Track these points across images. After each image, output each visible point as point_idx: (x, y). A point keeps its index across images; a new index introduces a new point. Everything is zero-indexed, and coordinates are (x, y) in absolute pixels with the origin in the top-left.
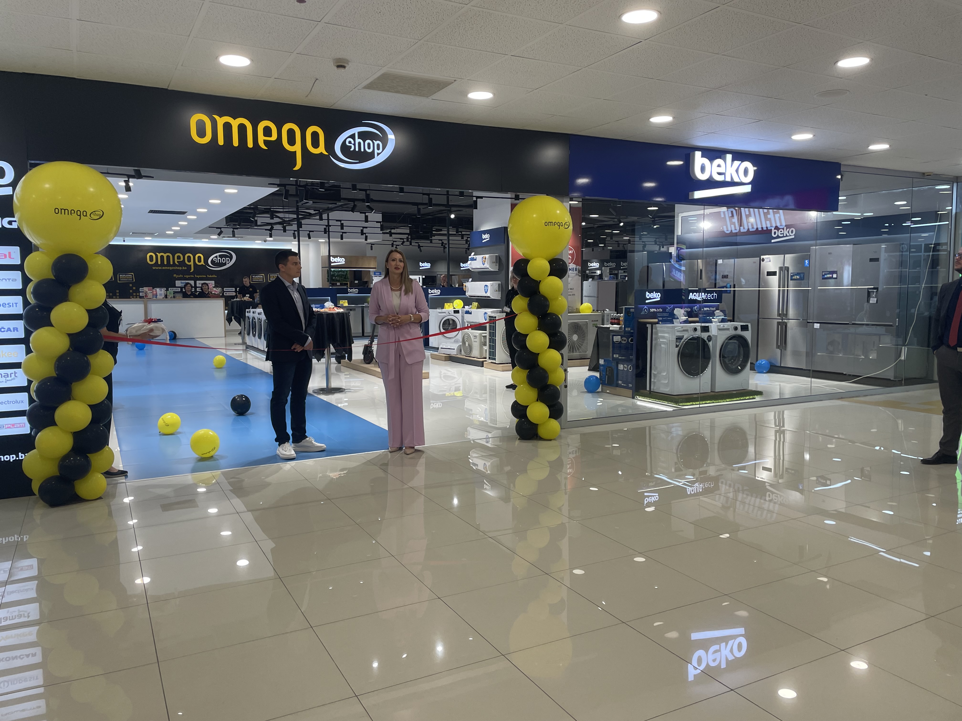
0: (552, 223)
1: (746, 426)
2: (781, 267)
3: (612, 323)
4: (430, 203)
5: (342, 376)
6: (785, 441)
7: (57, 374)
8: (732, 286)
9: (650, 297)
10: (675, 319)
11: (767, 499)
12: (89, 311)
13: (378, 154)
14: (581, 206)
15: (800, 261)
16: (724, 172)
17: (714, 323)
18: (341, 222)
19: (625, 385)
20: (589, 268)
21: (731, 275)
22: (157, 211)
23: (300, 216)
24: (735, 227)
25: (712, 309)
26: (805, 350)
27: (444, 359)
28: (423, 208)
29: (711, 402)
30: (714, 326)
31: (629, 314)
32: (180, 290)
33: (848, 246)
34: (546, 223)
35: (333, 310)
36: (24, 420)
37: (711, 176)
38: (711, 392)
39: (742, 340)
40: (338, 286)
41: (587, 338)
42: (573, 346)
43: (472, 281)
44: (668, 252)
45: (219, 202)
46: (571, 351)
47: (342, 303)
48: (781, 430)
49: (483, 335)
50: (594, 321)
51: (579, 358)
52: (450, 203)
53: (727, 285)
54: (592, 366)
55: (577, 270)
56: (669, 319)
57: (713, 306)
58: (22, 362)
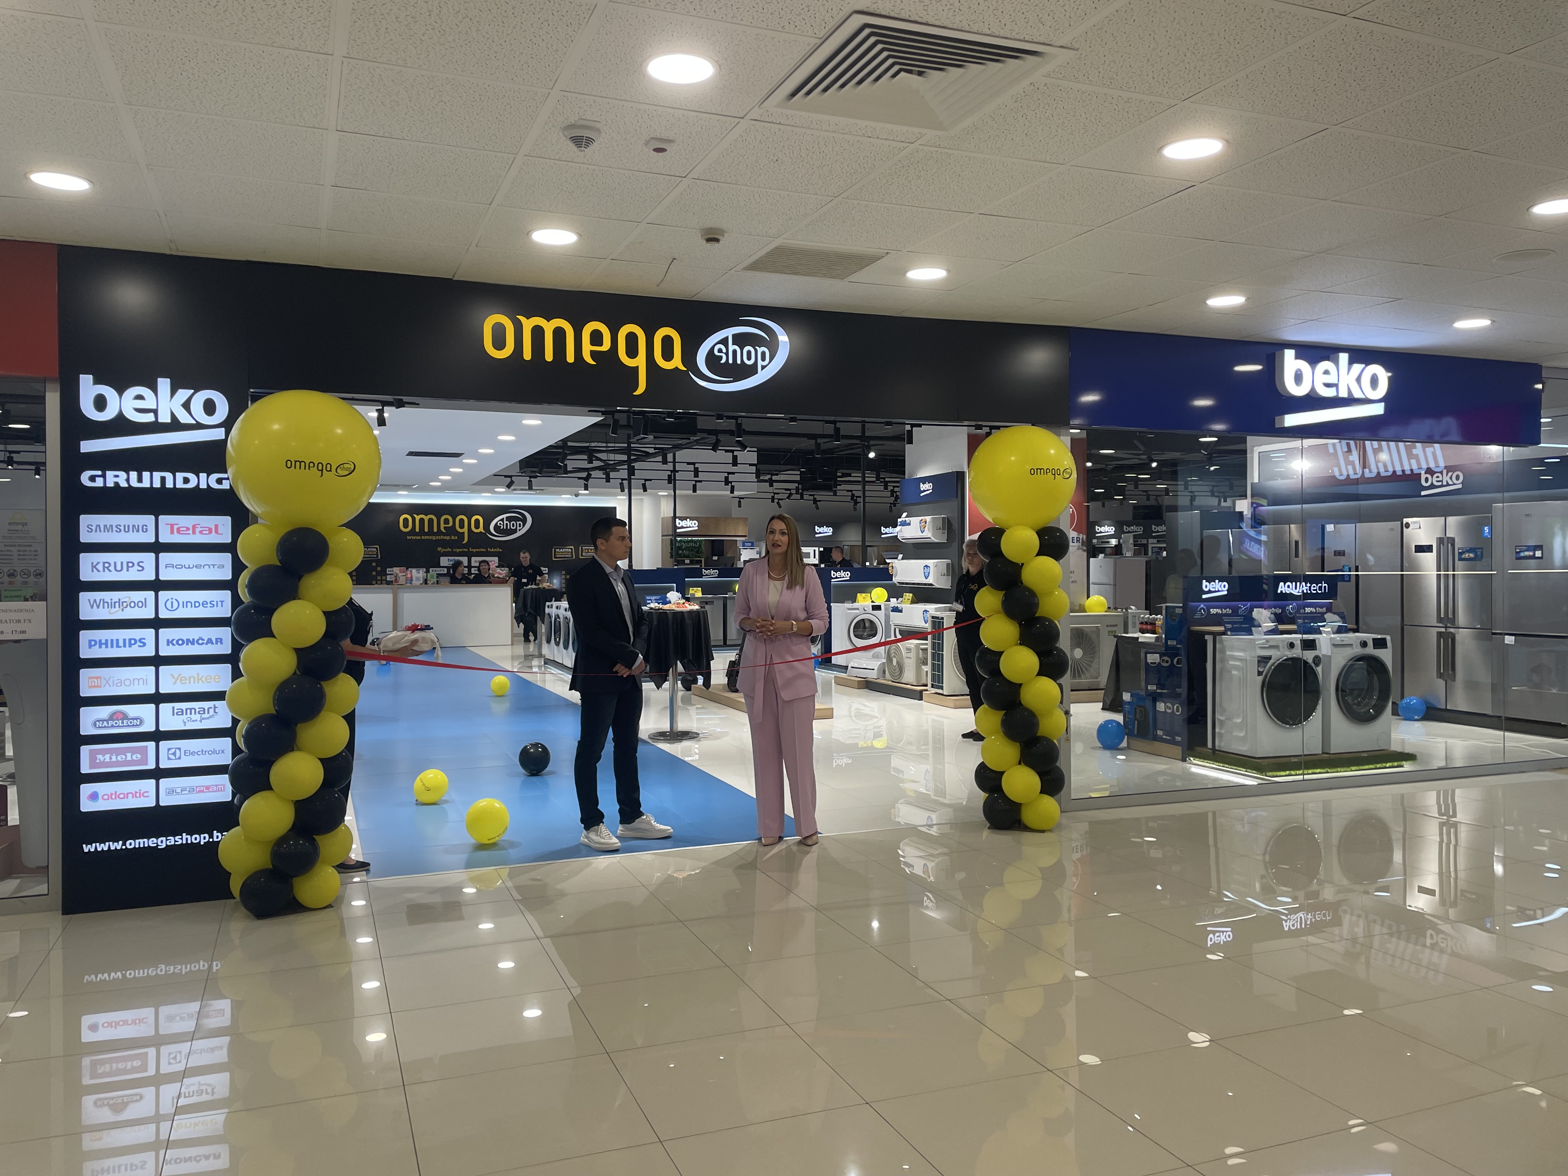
0: (1042, 470)
1: (1388, 815)
2: (1440, 538)
3: (1142, 631)
4: (837, 435)
5: (692, 710)
6: (1459, 844)
7: (276, 710)
8: (1354, 568)
9: (1209, 590)
10: (1255, 626)
11: (1428, 942)
12: (327, 614)
13: (763, 367)
14: (1086, 436)
15: (1473, 529)
16: (1336, 382)
17: (1324, 635)
18: (694, 465)
19: (1168, 738)
20: (1097, 535)
21: (1350, 550)
22: (419, 452)
23: (632, 457)
25: (1319, 610)
26: (1490, 681)
27: (856, 685)
28: (825, 443)
29: (1323, 771)
30: (1325, 639)
31: (1173, 617)
32: (446, 572)
33: (1559, 502)
34: (1032, 470)
35: (683, 607)
36: (224, 779)
37: (1313, 389)
38: (1323, 753)
39: (1374, 665)
40: (687, 564)
41: (1099, 655)
42: (1077, 668)
43: (902, 559)
44: (1237, 510)
45: (512, 438)
46: (1074, 677)
47: (693, 592)
48: (1451, 822)
49: (922, 647)
50: (1110, 626)
51: (1087, 688)
52: (867, 434)
53: (1343, 567)
54: (1109, 703)
55: (1080, 541)
56: (1243, 626)
57: (1321, 606)
58: (226, 691)
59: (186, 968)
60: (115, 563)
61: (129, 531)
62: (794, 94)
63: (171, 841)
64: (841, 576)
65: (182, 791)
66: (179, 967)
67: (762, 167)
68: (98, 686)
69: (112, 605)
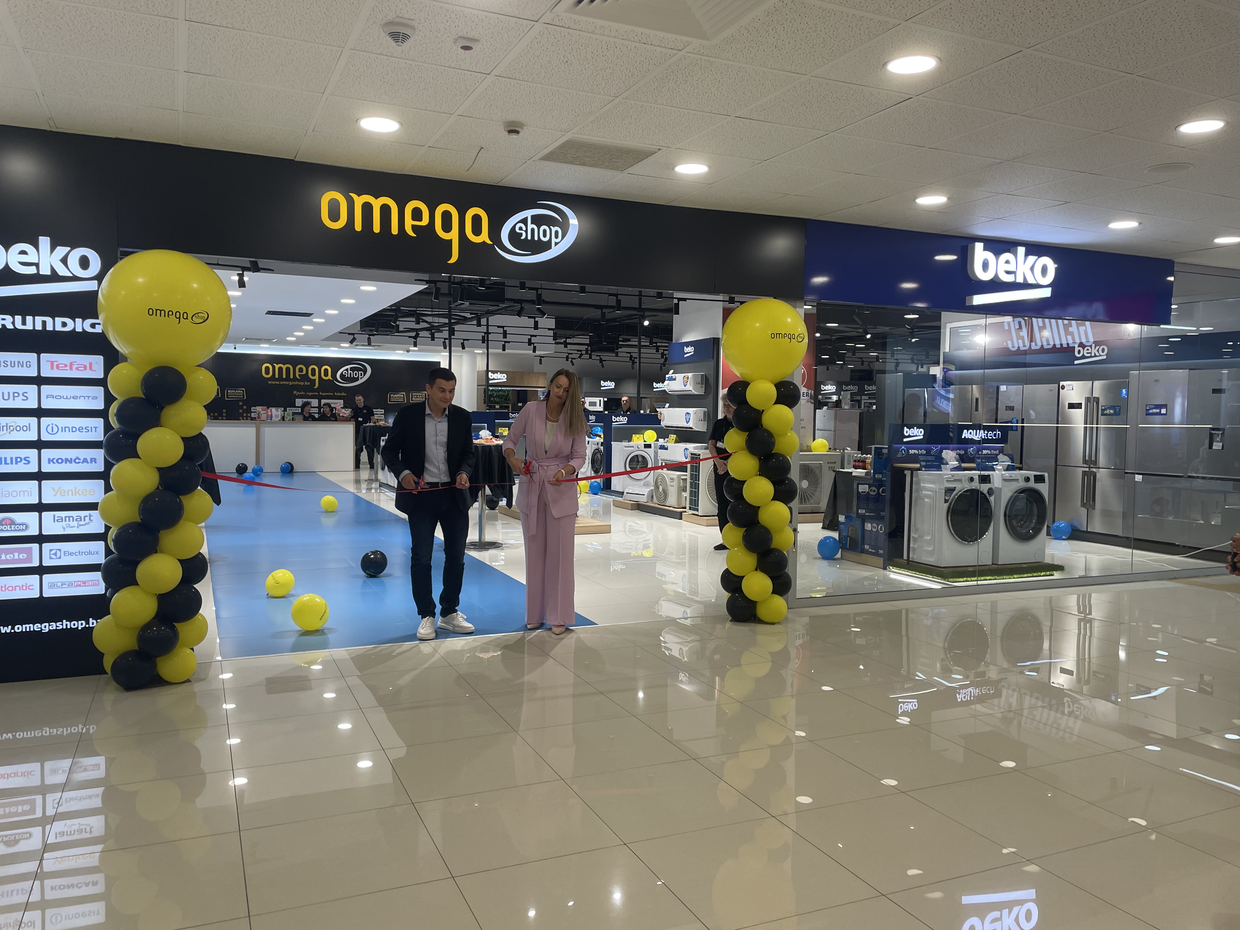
0: (781, 335)
1: (1039, 612)
2: (1088, 397)
3: (855, 467)
4: (619, 306)
5: (499, 523)
6: (1093, 636)
7: (141, 519)
8: (1020, 421)
9: (909, 435)
10: (943, 464)
11: (1066, 710)
12: (185, 439)
13: (556, 244)
14: (816, 312)
15: (1114, 391)
16: (1014, 270)
17: (997, 472)
18: (504, 328)
19: (873, 551)
20: (822, 392)
21: (1018, 406)
22: (276, 312)
23: (453, 321)
24: (1024, 343)
25: (993, 452)
26: (1122, 510)
27: (630, 507)
28: (609, 313)
29: (992, 578)
30: (998, 475)
31: (880, 456)
32: (300, 411)
33: (1181, 371)
34: (773, 335)
35: (491, 442)
36: (98, 576)
37: (996, 275)
38: (993, 564)
39: (1033, 496)
40: (497, 409)
41: (821, 486)
42: (804, 495)
43: (669, 407)
44: (930, 374)
45: (353, 301)
46: (801, 503)
47: (501, 431)
48: (1087, 619)
49: (682, 477)
50: (830, 463)
51: (811, 512)
52: (642, 306)
53: (1012, 419)
54: (827, 523)
55: (809, 395)
56: (934, 463)
57: (995, 449)
58: (98, 503)
59: (67, 730)
61: (14, 366)
62: (580, 1)
63: (53, 626)
64: (620, 420)
65: (62, 585)
66: (62, 730)
67: (554, 67)
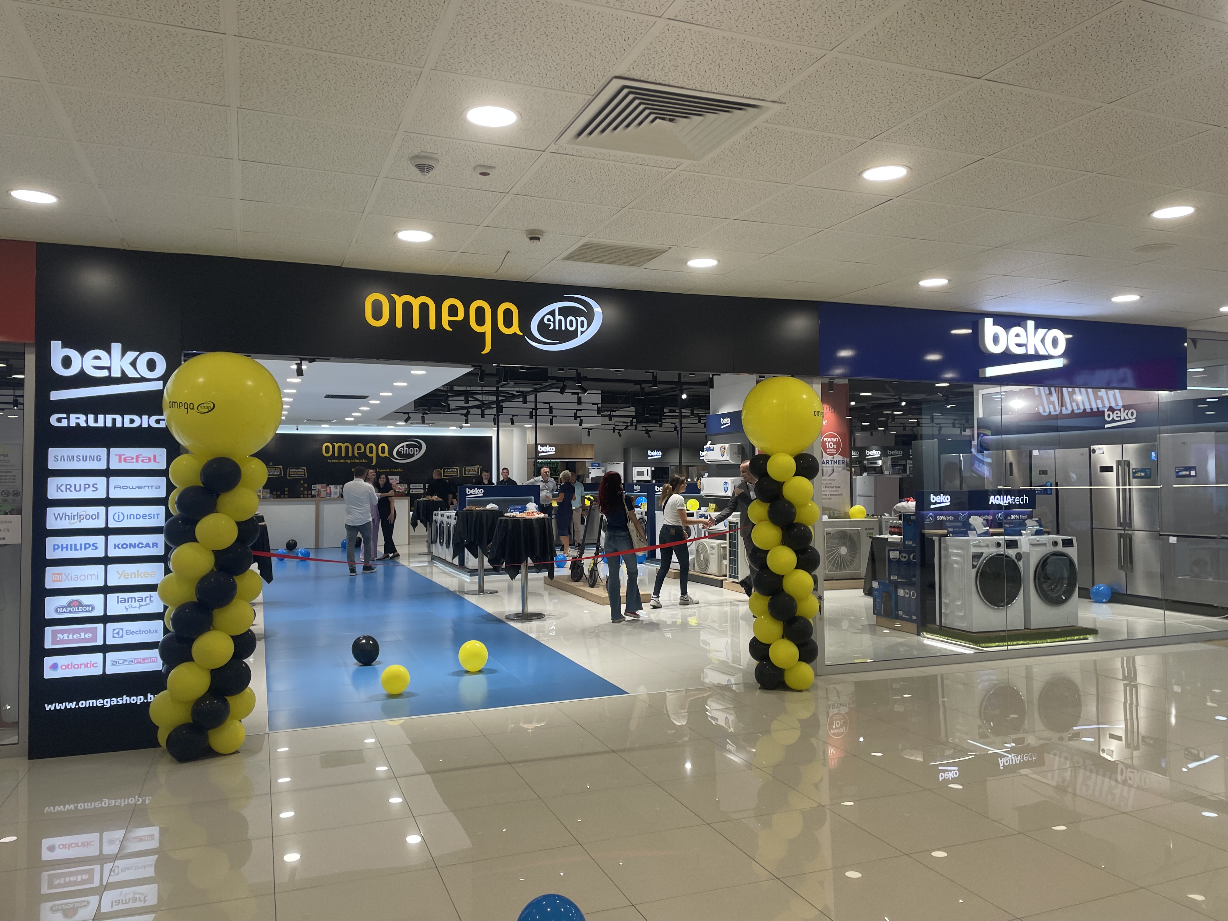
2: (1118, 461)
3: (891, 533)
4: (655, 381)
5: (546, 596)
7: (198, 599)
8: (1054, 484)
9: (936, 501)
10: (971, 530)
12: (238, 524)
13: (582, 332)
14: (847, 382)
15: (1145, 454)
16: (1025, 342)
17: (1024, 537)
18: (549, 404)
19: (907, 617)
21: (1051, 470)
22: (334, 395)
23: (500, 398)
24: (1055, 408)
25: (1022, 517)
28: (647, 387)
29: (1025, 643)
30: (1025, 540)
33: (1208, 432)
35: (535, 515)
36: (156, 653)
37: (1007, 348)
38: (1025, 628)
39: (1064, 560)
41: (860, 552)
42: (843, 563)
43: (708, 477)
45: (405, 384)
48: (1133, 684)
49: (722, 545)
50: (868, 529)
51: (845, 578)
52: (682, 380)
53: (1047, 483)
55: (845, 463)
56: (961, 529)
57: (1023, 513)
58: (157, 585)
59: (124, 802)
60: (75, 485)
61: (86, 460)
62: (580, 134)
63: (114, 701)
65: (123, 662)
66: (119, 801)
67: (564, 186)
68: (59, 581)
69: (72, 517)
